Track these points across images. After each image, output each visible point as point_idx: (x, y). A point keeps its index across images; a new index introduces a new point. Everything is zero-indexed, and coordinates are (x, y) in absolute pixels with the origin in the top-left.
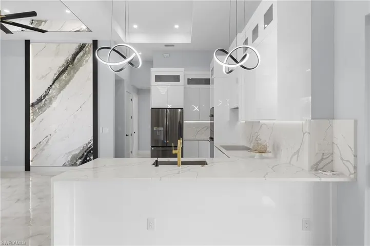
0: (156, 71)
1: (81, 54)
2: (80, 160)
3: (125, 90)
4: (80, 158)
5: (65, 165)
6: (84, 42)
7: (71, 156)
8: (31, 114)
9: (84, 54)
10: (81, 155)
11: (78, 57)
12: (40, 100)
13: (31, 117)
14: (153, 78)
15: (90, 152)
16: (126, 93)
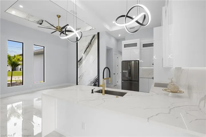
0: (124, 43)
1: (93, 40)
2: (93, 84)
3: (114, 53)
4: (93, 83)
5: (88, 85)
6: (95, 34)
7: (90, 82)
8: (78, 65)
9: (95, 39)
10: (93, 82)
11: (93, 41)
12: (81, 60)
13: (78, 66)
14: (123, 46)
15: (96, 81)
16: (113, 54)
